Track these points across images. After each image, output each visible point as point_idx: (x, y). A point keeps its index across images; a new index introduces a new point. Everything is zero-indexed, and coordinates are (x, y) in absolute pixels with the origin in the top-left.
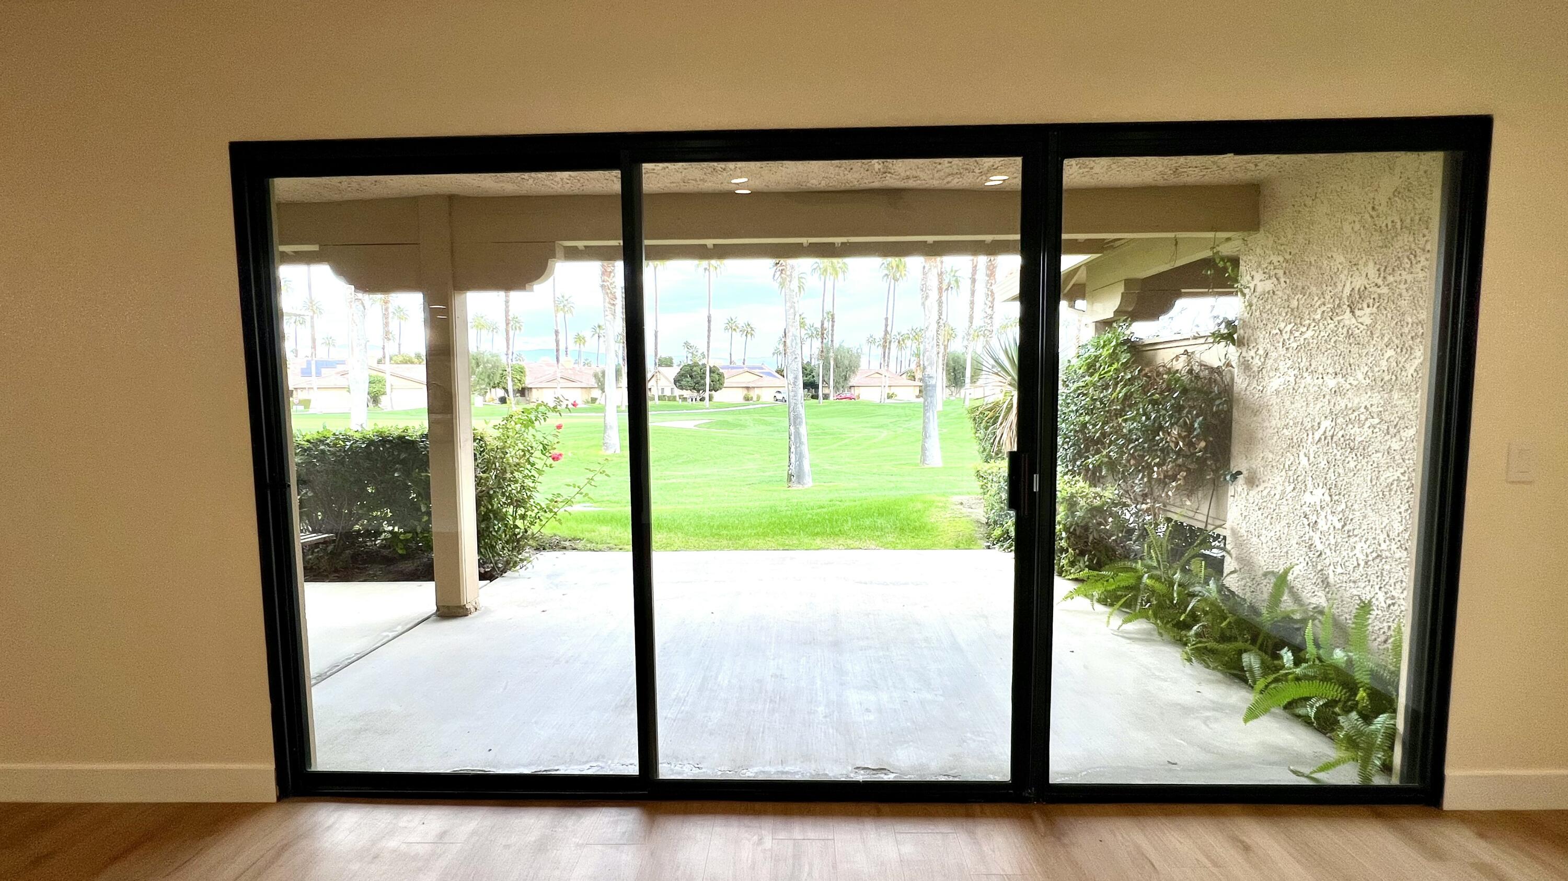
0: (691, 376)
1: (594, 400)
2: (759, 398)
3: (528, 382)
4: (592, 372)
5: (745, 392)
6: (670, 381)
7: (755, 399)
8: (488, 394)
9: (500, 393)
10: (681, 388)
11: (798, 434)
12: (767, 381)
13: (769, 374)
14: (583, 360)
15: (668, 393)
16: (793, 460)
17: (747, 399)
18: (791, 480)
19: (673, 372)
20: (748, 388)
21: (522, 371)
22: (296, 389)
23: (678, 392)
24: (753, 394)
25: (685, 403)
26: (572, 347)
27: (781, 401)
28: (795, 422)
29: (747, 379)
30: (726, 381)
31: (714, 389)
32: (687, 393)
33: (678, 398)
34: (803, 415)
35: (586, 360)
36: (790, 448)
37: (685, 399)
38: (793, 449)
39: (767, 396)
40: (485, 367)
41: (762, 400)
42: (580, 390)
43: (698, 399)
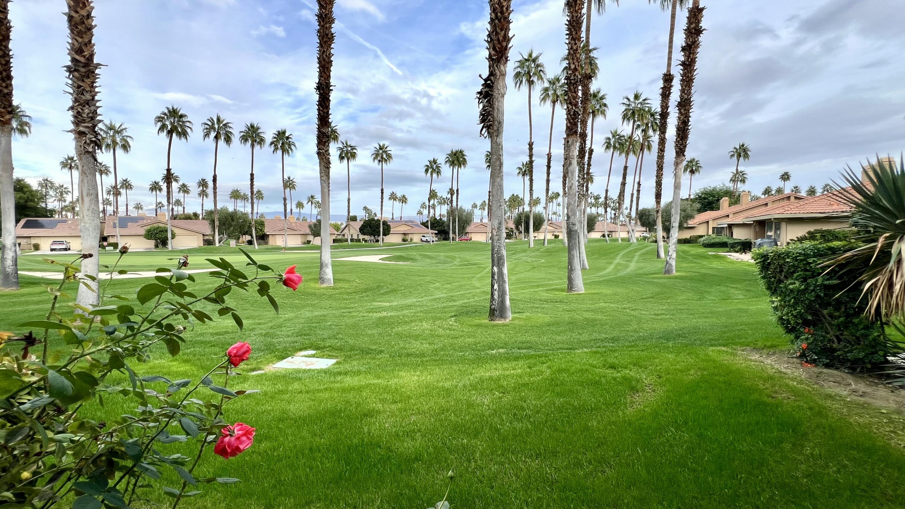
0: (370, 227)
1: (309, 242)
2: (411, 240)
3: (267, 231)
4: (307, 225)
5: (403, 236)
6: (357, 231)
7: (409, 240)
8: (241, 238)
9: (248, 238)
10: (364, 234)
11: (501, 273)
12: (416, 229)
13: (417, 225)
14: (301, 218)
15: (355, 237)
16: (496, 297)
17: (404, 240)
18: (494, 315)
19: (358, 225)
20: (405, 234)
21: (262, 224)
22: (109, 236)
23: (361, 237)
24: (409, 237)
25: (367, 243)
26: (295, 210)
27: (425, 242)
28: (498, 263)
29: (404, 229)
30: (391, 230)
31: (385, 234)
32: (367, 237)
33: (361, 240)
34: (505, 256)
35: (304, 217)
36: (493, 286)
37: (366, 241)
38: (496, 287)
39: (416, 239)
40: (238, 222)
41: (414, 241)
42: (300, 236)
43: (375, 240)
